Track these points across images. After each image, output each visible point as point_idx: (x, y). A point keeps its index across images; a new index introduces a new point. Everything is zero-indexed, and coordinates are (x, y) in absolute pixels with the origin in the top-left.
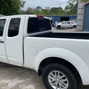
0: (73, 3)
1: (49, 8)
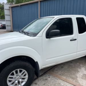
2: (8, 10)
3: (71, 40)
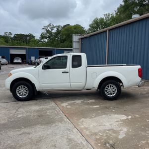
0: (52, 30)
1: (11, 34)
3: (63, 72)
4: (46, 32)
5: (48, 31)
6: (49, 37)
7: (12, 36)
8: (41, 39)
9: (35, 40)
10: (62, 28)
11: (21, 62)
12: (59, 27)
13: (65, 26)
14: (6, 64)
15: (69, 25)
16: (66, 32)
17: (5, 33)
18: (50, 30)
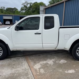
1: (5, 8)
2: (43, 11)
3: (35, 34)
4: (24, 6)
5: (25, 6)
6: (26, 10)
7: (5, 9)
8: (21, 11)
9: (18, 11)
10: (33, 4)
11: (10, 23)
12: (31, 3)
13: (34, 3)
14: (1, 25)
15: (37, 2)
16: (35, 7)
17: (1, 7)
18: (26, 5)
